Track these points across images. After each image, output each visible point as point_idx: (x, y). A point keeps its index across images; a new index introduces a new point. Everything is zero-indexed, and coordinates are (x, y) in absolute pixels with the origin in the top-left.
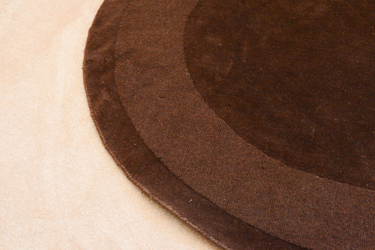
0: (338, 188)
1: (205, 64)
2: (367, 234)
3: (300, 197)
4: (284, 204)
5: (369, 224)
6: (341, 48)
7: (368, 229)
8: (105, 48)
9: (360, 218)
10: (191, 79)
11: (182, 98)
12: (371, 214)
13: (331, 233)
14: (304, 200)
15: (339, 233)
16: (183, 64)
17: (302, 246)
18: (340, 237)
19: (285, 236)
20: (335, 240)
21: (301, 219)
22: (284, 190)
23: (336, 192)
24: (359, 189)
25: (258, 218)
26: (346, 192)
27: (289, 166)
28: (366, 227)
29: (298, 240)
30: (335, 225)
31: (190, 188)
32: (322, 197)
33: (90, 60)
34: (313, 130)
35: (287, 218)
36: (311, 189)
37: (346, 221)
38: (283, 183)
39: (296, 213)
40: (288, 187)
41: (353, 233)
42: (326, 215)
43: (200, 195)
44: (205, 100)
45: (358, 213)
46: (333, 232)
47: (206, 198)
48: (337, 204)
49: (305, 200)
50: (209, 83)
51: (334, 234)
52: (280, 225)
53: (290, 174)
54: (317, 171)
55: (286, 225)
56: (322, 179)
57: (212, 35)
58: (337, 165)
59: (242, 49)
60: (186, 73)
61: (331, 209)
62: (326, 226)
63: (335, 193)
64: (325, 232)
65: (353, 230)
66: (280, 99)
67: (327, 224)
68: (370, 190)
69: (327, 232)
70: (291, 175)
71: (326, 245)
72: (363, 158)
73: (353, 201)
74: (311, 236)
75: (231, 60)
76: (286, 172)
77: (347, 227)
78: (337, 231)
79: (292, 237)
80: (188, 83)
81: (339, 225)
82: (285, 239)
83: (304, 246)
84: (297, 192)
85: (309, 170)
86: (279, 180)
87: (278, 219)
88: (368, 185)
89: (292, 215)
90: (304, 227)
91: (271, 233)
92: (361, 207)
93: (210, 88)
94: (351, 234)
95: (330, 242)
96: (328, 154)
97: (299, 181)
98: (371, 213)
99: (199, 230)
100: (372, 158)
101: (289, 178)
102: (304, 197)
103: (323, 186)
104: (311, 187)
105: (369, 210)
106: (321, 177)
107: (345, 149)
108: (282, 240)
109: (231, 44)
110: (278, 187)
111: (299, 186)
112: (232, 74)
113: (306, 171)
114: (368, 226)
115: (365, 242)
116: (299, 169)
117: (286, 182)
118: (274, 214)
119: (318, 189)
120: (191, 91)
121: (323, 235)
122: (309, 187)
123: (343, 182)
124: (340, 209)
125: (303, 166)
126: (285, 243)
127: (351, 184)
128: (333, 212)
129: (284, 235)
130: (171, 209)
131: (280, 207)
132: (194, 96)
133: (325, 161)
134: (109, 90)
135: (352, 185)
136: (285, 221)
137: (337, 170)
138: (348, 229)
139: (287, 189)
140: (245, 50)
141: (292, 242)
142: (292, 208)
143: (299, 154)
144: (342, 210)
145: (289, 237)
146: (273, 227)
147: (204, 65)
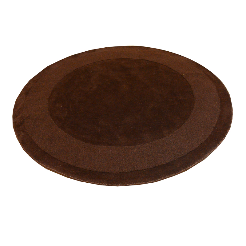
0: (111, 148)
1: (57, 115)
2: (124, 162)
3: (99, 155)
4: (94, 158)
5: (124, 158)
6: (104, 99)
7: (124, 160)
8: (20, 116)
9: (121, 157)
10: (53, 121)
11: (51, 129)
13: (112, 165)
14: (101, 156)
16: (49, 116)
20: (114, 167)
21: (101, 162)
22: (93, 154)
24: (118, 147)
25: (86, 166)
26: (114, 149)
27: (93, 145)
29: (101, 170)
31: (60, 161)
32: (107, 153)
33: (15, 122)
34: (100, 130)
37: (116, 159)
38: (92, 151)
39: (99, 161)
40: (94, 152)
42: (109, 159)
43: (64, 162)
44: (60, 128)
47: (66, 163)
48: (112, 154)
50: (60, 121)
52: (94, 166)
54: (103, 144)
55: (96, 166)
57: (58, 104)
59: (69, 107)
60: (51, 119)
63: (111, 150)
64: (110, 165)
65: (119, 162)
66: (86, 121)
67: (110, 162)
68: (122, 147)
70: (95, 148)
72: (118, 136)
73: (117, 152)
74: (105, 167)
75: (66, 111)
76: (93, 147)
78: (114, 164)
79: (99, 169)
80: (52, 123)
81: (114, 161)
82: (97, 171)
83: (103, 171)
84: (98, 153)
85: (101, 145)
87: (93, 164)
88: (121, 145)
89: (97, 162)
90: (102, 165)
91: (91, 170)
92: (120, 153)
93: (60, 123)
95: (112, 168)
96: (106, 137)
97: (98, 149)
99: (66, 175)
100: (121, 136)
102: (101, 154)
103: (106, 149)
104: (102, 150)
105: (123, 154)
106: (105, 146)
107: (111, 134)
108: (95, 171)
109: (65, 106)
110: (91, 153)
111: (98, 151)
112: (68, 116)
115: (124, 165)
118: (91, 163)
120: (54, 125)
123: (113, 146)
124: (113, 156)
125: (98, 144)
127: (115, 146)
128: (111, 157)
130: (54, 170)
131: (93, 160)
132: (55, 127)
133: (105, 140)
134: (24, 132)
136: (95, 164)
137: (110, 142)
138: (117, 162)
140: (71, 107)
141: (99, 171)
142: (97, 159)
143: (96, 140)
146: (92, 168)
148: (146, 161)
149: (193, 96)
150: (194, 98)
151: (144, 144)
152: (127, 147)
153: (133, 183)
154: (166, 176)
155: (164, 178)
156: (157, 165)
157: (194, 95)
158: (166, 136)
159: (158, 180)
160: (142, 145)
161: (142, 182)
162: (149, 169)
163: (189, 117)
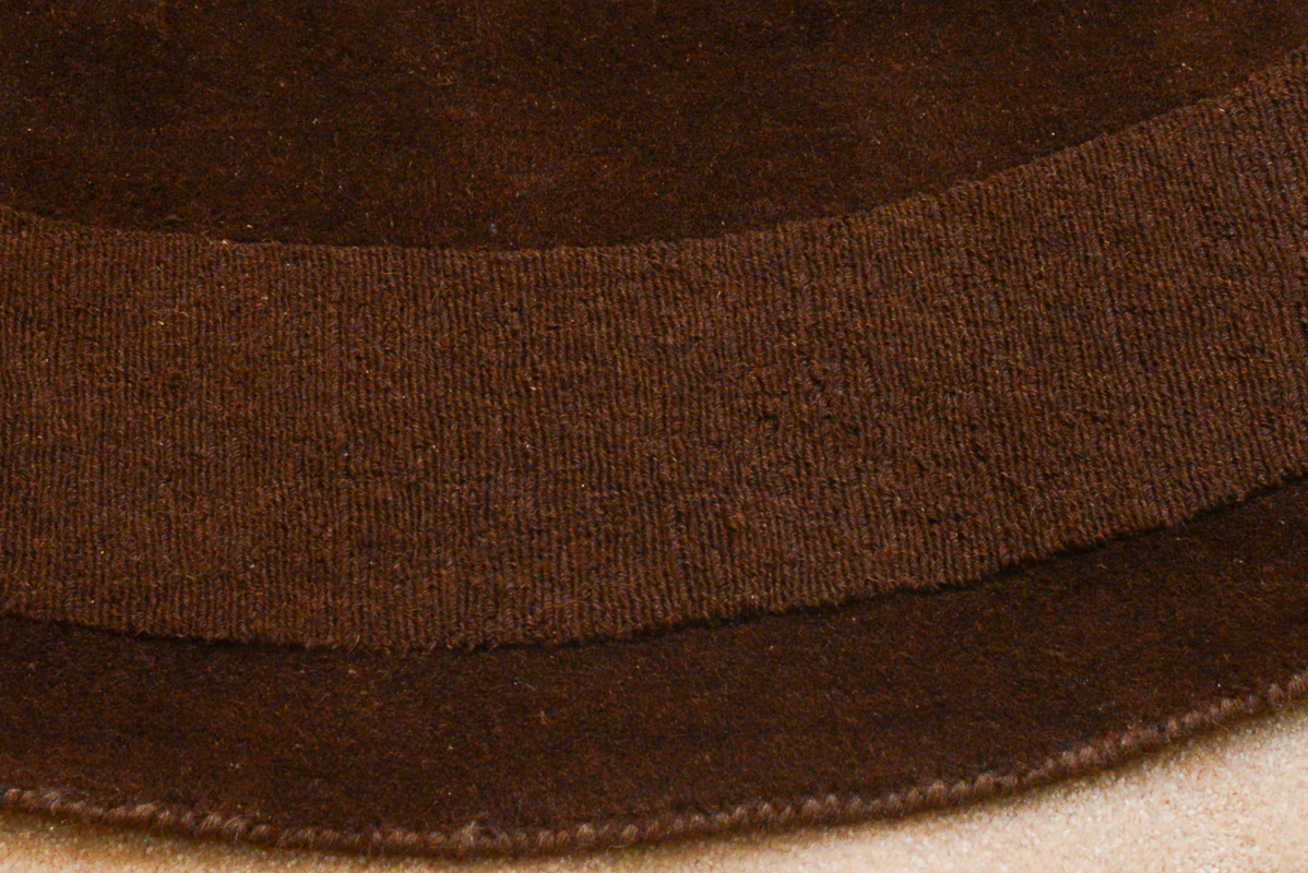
0: (342, 279)
2: (535, 489)
3: (147, 372)
4: (70, 431)
5: (534, 431)
7: (536, 461)
9: (485, 409)
12: (536, 379)
13: (350, 527)
14: (173, 387)
15: (388, 517)
17: (209, 635)
18: (399, 536)
19: (106, 606)
20: (377, 560)
21: (174, 491)
22: (56, 356)
23: (339, 303)
24: (454, 258)
26: (390, 289)
27: (56, 218)
28: (523, 449)
29: (182, 607)
30: (360, 479)
32: (270, 348)
35: (101, 504)
36: (199, 316)
37: (414, 447)
38: (45, 317)
39: (145, 464)
40: (76, 332)
41: (460, 500)
42: (304, 440)
45: (473, 389)
46: (360, 520)
48: (352, 365)
49: (174, 385)
51: (365, 526)
52: (68, 550)
53: (74, 262)
54: (214, 212)
55: (103, 541)
56: (250, 248)
58: (315, 157)
61: (326, 399)
62: (315, 499)
63: (331, 309)
64: (316, 530)
65: (462, 482)
67: (320, 486)
68: (512, 249)
69: (324, 527)
70: (78, 266)
71: (334, 596)
72: (443, 88)
73: (434, 333)
74: (246, 569)
76: (46, 256)
77: (428, 474)
78: (376, 509)
79: (147, 599)
81: (381, 474)
82: (111, 617)
83: (215, 631)
84: (126, 351)
85: (173, 217)
86: (17, 309)
87: (50, 521)
88: (499, 228)
89: (124, 482)
90: (199, 530)
91: (28, 607)
92: (480, 352)
94: (450, 508)
95: (351, 576)
96: (257, 108)
97: (127, 290)
98: (535, 370)
100: (491, 80)
101: (73, 286)
102: (171, 371)
103: (264, 285)
104: (198, 304)
105: (523, 359)
106: (243, 240)
107: (346, 60)
108: (92, 629)
110: (23, 348)
111: (134, 317)
113: (157, 227)
114: (533, 444)
115: (531, 531)
116: (115, 223)
117: (59, 310)
118: (25, 500)
119: (238, 309)
121: (308, 550)
122: (189, 309)
123: (363, 242)
124: (372, 387)
125: (135, 205)
126: (113, 643)
127: (406, 242)
128: (341, 413)
129: (103, 601)
131: (53, 453)
133: (248, 147)
135: (412, 245)
136: (91, 524)
137: (318, 184)
138: (432, 485)
139: (70, 345)
141: (152, 627)
142: (118, 443)
143: (101, 142)
144: (387, 390)
145: (129, 604)
146: (30, 572)
148: (885, 478)
151: (855, 204)
152: (590, 257)
153: (679, 808)
154: (1189, 708)
155: (1151, 733)
156: (1049, 540)
158: (1196, 95)
159: (1068, 758)
160: (820, 226)
161: (810, 791)
162: (924, 592)
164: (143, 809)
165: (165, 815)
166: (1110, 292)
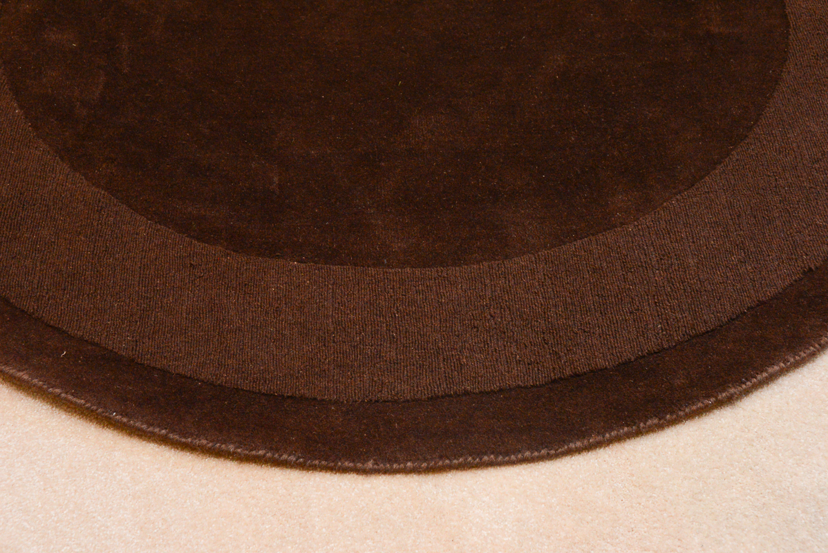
0: (334, 276)
1: (51, 87)
2: (396, 349)
3: (268, 306)
4: (242, 324)
5: (397, 329)
6: (303, 18)
7: (397, 339)
9: (381, 321)
10: (28, 120)
11: (14, 161)
12: (398, 312)
13: (334, 360)
14: (276, 311)
15: (347, 357)
16: (7, 94)
17: (285, 395)
18: (350, 363)
19: (252, 384)
20: (343, 371)
21: (276, 345)
22: (238, 299)
23: (333, 284)
24: (372, 271)
25: (198, 359)
26: (350, 280)
27: (240, 253)
28: (393, 335)
29: (277, 384)
30: (338, 343)
31: (58, 330)
32: (309, 299)
34: (276, 179)
35: (251, 349)
36: (286, 287)
37: (356, 334)
38: (235, 286)
39: (266, 336)
40: (245, 291)
41: (371, 352)
42: (320, 330)
43: (81, 339)
44: (62, 158)
45: (377, 315)
46: (337, 357)
47: (93, 344)
48: (337, 305)
49: (277, 310)
50: (64, 123)
51: (339, 359)
52: (239, 364)
53: (245, 268)
54: (292, 253)
55: (251, 362)
56: (303, 265)
57: (55, 29)
58: (326, 235)
59: (118, 47)
60: (15, 110)
61: (327, 317)
62: (323, 350)
63: (330, 286)
64: (323, 361)
65: (372, 346)
66: (206, 131)
67: (325, 345)
68: (391, 268)
69: (325, 359)
70: (246, 269)
71: (328, 382)
72: (371, 214)
73: (364, 295)
74: (299, 372)
75: (101, 71)
76: (236, 266)
77: (360, 342)
78: (343, 354)
79: (265, 382)
80: (22, 130)
81: (345, 342)
82: (253, 387)
83: (288, 393)
84: (261, 298)
85: (278, 254)
86: (225, 283)
87: (234, 354)
88: (387, 261)
89: (259, 342)
90: (283, 359)
91: (225, 383)
92: (379, 303)
93: (67, 133)
94: (368, 354)
95: (334, 376)
96: (308, 218)
97: (262, 278)
98: (398, 309)
99: (88, 405)
100: (386, 211)
101: (244, 276)
102: (276, 305)
103: (308, 277)
104: (286, 283)
105: (394, 305)
106: (302, 262)
107: (338, 203)
108: (246, 391)
109: (96, 41)
110: (227, 296)
111: (264, 287)
112: (108, 98)
113: (273, 257)
114: (396, 334)
115: (394, 363)
116: (259, 255)
117: (239, 284)
118: (226, 347)
119: (299, 285)
120: (31, 144)
121: (320, 367)
122: (283, 285)
123: (342, 264)
124: (343, 313)
125: (266, 249)
126: (253, 396)
127: (356, 265)
128: (332, 322)
129: (251, 382)
130: (26, 377)
131: (236, 332)
132: (39, 153)
133: (304, 232)
135: (358, 266)
136: (248, 356)
137: (327, 244)
138: (362, 346)
139: (242, 296)
140: (125, 49)
141: (267, 391)
142: (258, 329)
143: (255, 228)
144: (348, 314)
145: (259, 383)
146: (227, 371)
147: (50, 90)
148: (514, 349)
149: (785, 16)
150: (788, 26)
151: (506, 257)
152: (417, 272)
153: (441, 457)
154: (613, 429)
155: (600, 438)
156: (568, 372)
157: (788, 10)
158: (622, 224)
159: (572, 445)
160: (495, 264)
161: (485, 454)
162: (526, 387)
163: (750, 128)
164: (261, 452)
165: (269, 455)
166: (591, 289)
